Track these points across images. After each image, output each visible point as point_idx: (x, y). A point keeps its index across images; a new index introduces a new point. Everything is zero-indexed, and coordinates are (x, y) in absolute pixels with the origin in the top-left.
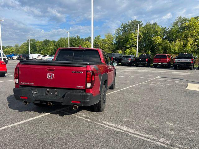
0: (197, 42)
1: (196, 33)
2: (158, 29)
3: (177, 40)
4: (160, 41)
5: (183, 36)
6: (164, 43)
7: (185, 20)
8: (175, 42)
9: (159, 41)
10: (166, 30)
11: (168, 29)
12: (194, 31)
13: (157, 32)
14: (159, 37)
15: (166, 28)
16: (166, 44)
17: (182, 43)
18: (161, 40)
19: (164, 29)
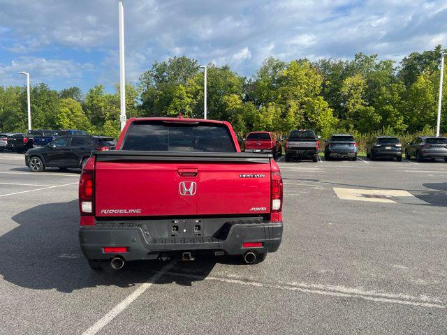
0: (303, 108)
1: (302, 91)
2: (232, 80)
3: (270, 104)
4: (239, 105)
5: (280, 97)
6: (246, 109)
7: (280, 66)
8: (267, 107)
9: (237, 104)
10: (247, 83)
11: (251, 80)
12: (299, 87)
13: (231, 85)
14: (236, 97)
15: (246, 78)
16: (250, 110)
17: (279, 109)
18: (239, 101)
19: (242, 80)
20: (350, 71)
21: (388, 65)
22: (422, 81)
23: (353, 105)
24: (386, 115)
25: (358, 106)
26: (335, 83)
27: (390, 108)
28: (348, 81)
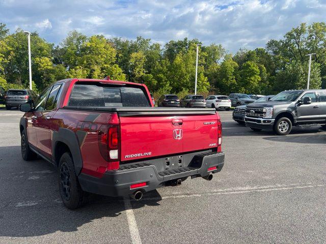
1: (102, 59)
2: (42, 45)
3: (78, 67)
4: (50, 66)
5: (85, 62)
6: (57, 70)
8: (75, 70)
9: (48, 65)
10: (55, 49)
11: (58, 46)
12: (100, 56)
13: (41, 49)
14: (47, 59)
15: (53, 44)
16: (61, 71)
17: (85, 71)
18: (50, 63)
19: (51, 46)
20: (134, 48)
21: (157, 47)
22: (178, 59)
23: (139, 72)
24: (159, 80)
25: (142, 74)
26: (125, 56)
27: (161, 75)
28: (134, 55)
